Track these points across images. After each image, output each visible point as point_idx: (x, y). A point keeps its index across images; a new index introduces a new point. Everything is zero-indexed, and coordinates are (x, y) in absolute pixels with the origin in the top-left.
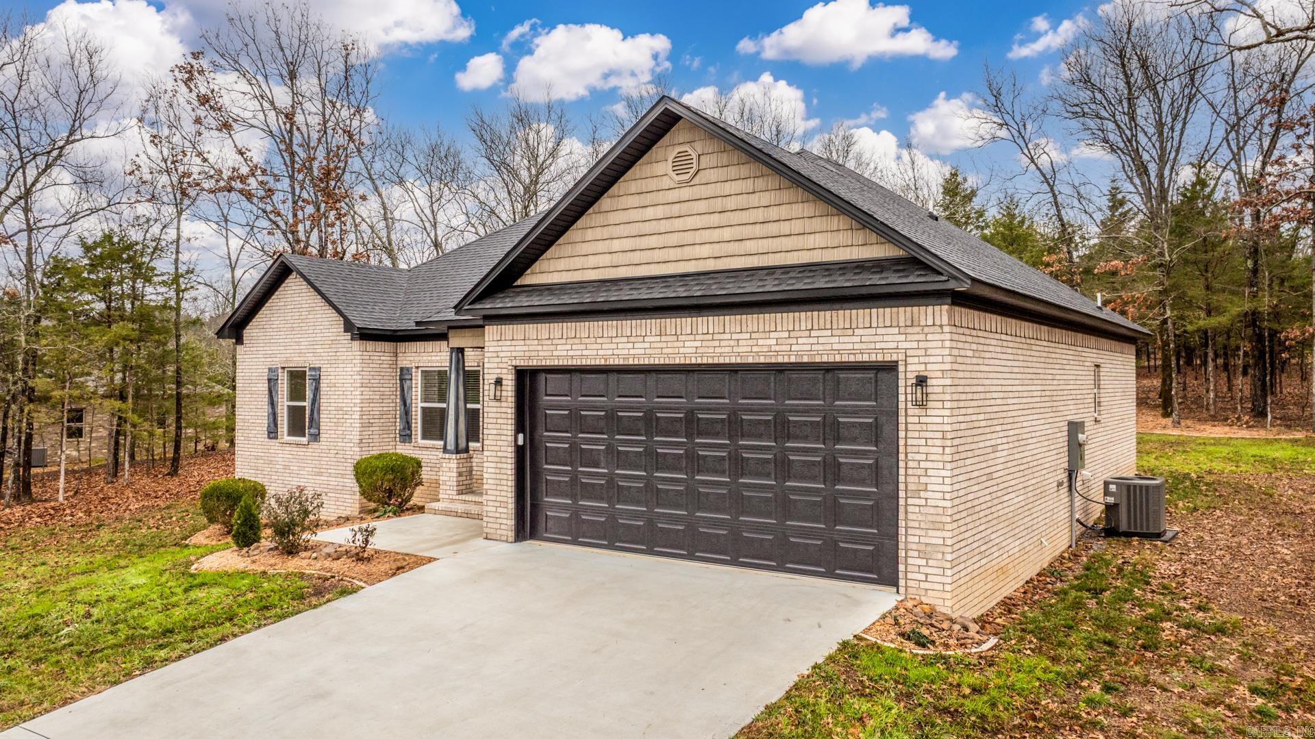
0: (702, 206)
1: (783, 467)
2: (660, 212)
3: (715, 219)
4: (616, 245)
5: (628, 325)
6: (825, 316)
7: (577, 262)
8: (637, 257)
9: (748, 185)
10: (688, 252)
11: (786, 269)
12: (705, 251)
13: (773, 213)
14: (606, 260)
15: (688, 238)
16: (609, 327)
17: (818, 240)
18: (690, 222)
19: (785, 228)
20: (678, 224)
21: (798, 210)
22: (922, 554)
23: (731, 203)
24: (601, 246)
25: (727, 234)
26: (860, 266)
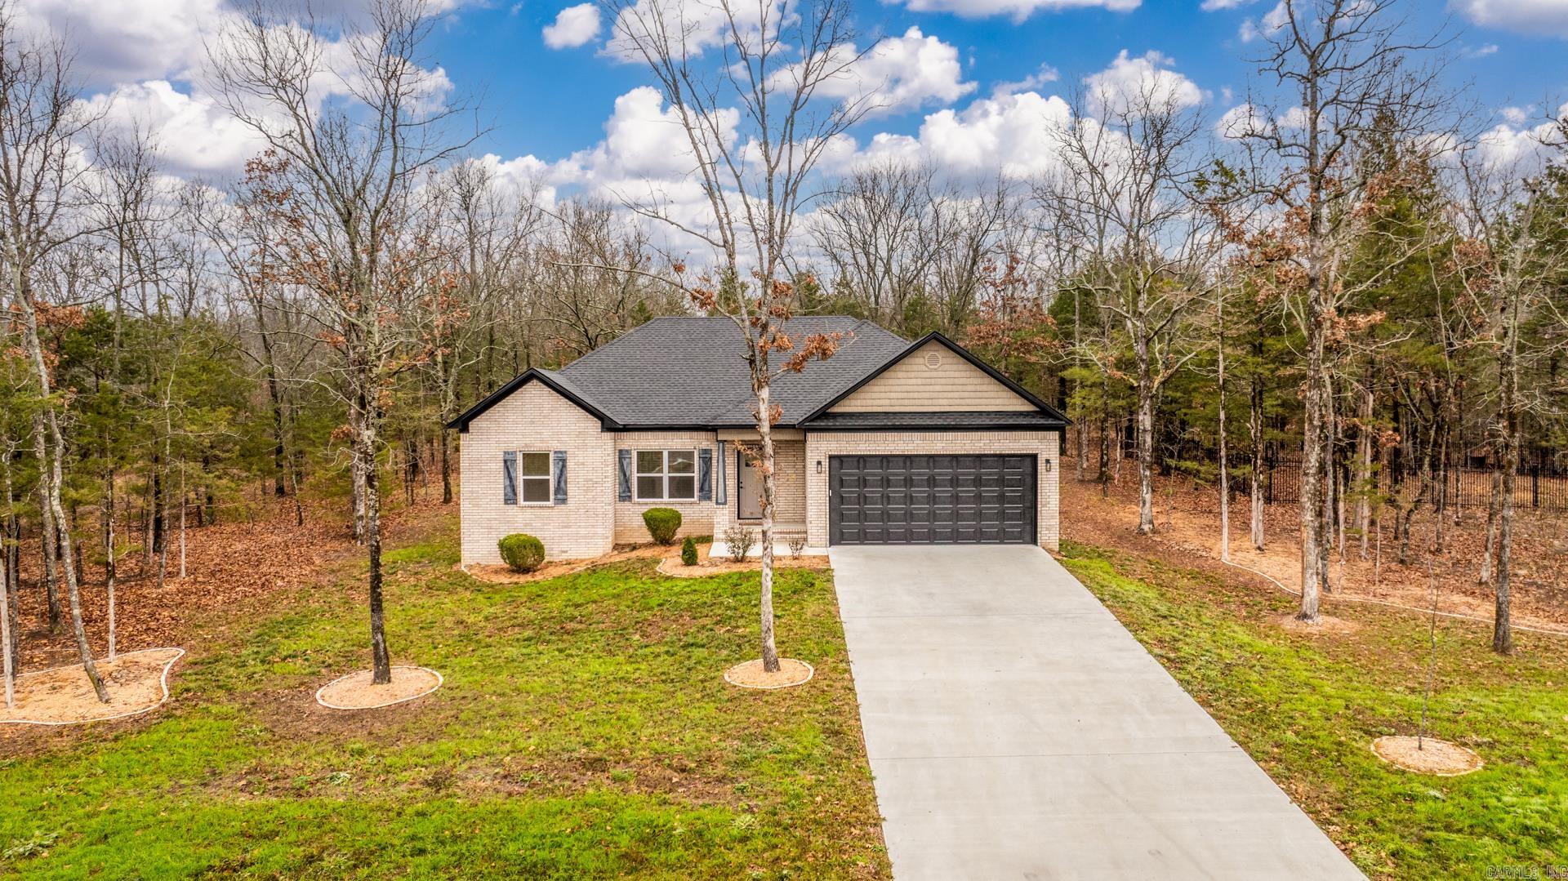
0: (943, 381)
1: (979, 498)
2: (919, 381)
3: (949, 388)
4: (893, 395)
5: (906, 435)
6: (1008, 434)
7: (869, 402)
8: (906, 402)
9: (963, 374)
10: (936, 402)
11: (988, 413)
12: (945, 402)
13: (979, 388)
14: (887, 402)
15: (935, 395)
16: (891, 436)
17: (998, 401)
18: (938, 388)
19: (985, 395)
20: (931, 388)
21: (991, 387)
22: (1047, 529)
23: (957, 381)
24: (883, 395)
25: (956, 395)
26: (1021, 414)
